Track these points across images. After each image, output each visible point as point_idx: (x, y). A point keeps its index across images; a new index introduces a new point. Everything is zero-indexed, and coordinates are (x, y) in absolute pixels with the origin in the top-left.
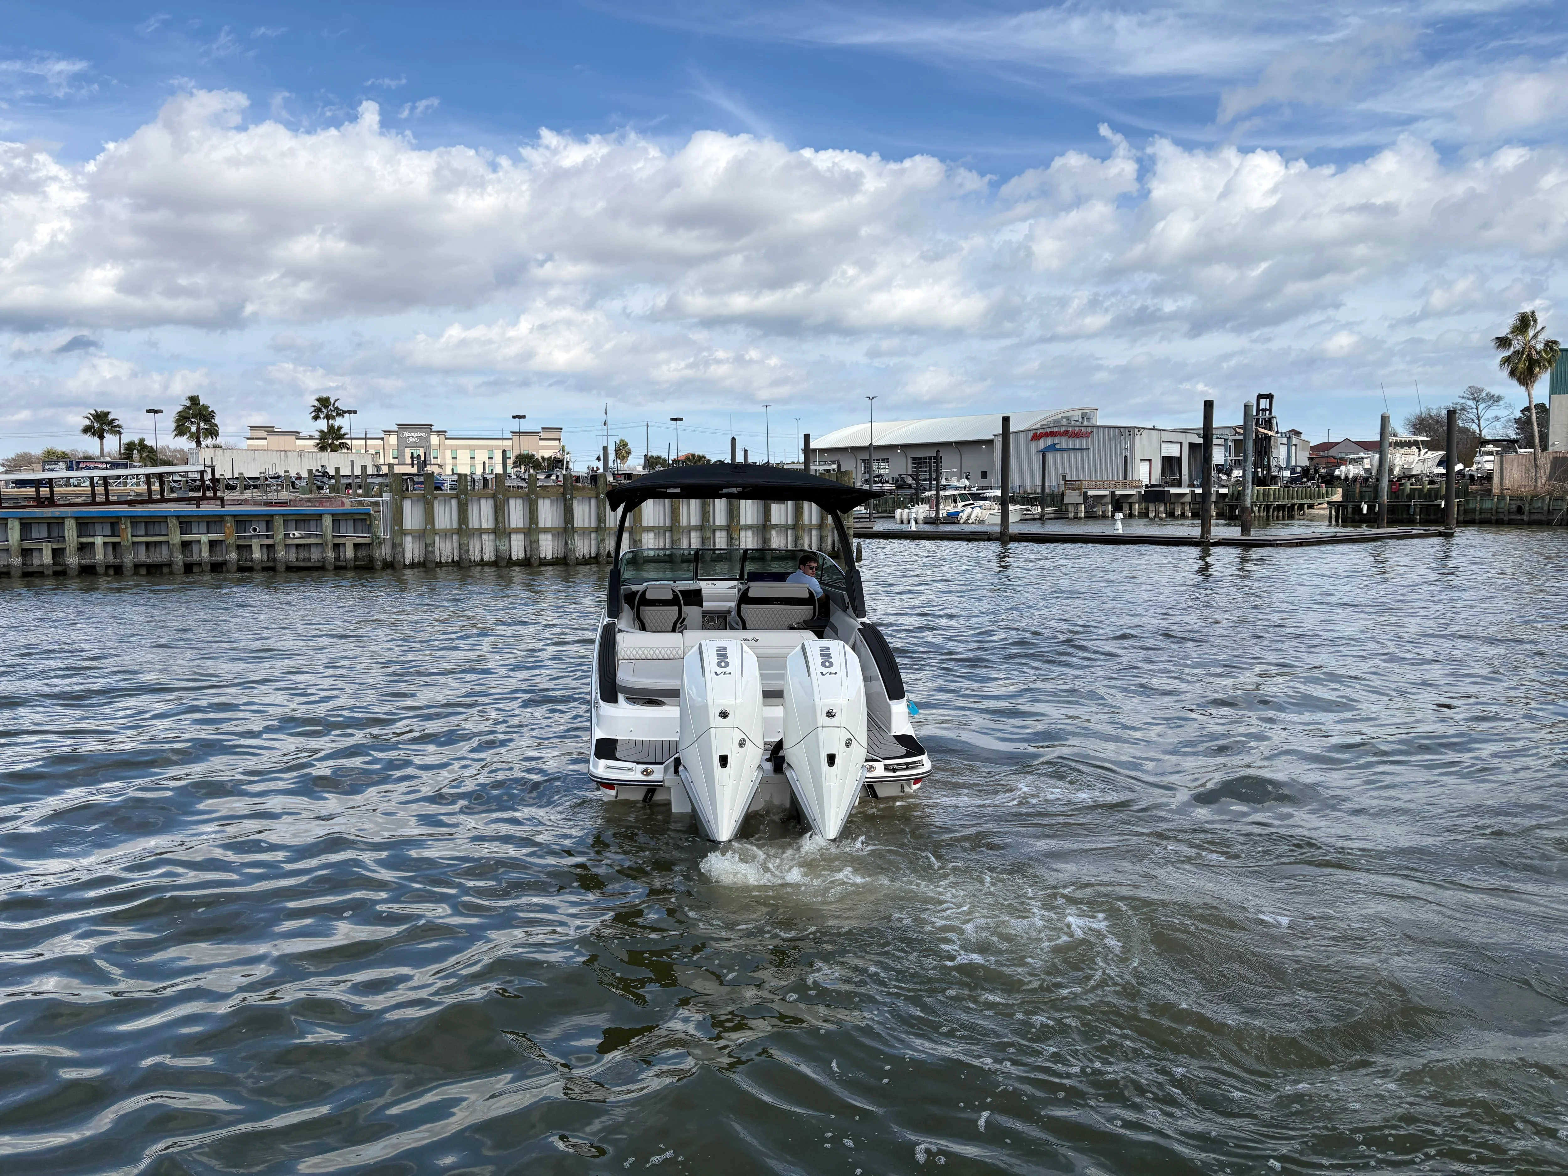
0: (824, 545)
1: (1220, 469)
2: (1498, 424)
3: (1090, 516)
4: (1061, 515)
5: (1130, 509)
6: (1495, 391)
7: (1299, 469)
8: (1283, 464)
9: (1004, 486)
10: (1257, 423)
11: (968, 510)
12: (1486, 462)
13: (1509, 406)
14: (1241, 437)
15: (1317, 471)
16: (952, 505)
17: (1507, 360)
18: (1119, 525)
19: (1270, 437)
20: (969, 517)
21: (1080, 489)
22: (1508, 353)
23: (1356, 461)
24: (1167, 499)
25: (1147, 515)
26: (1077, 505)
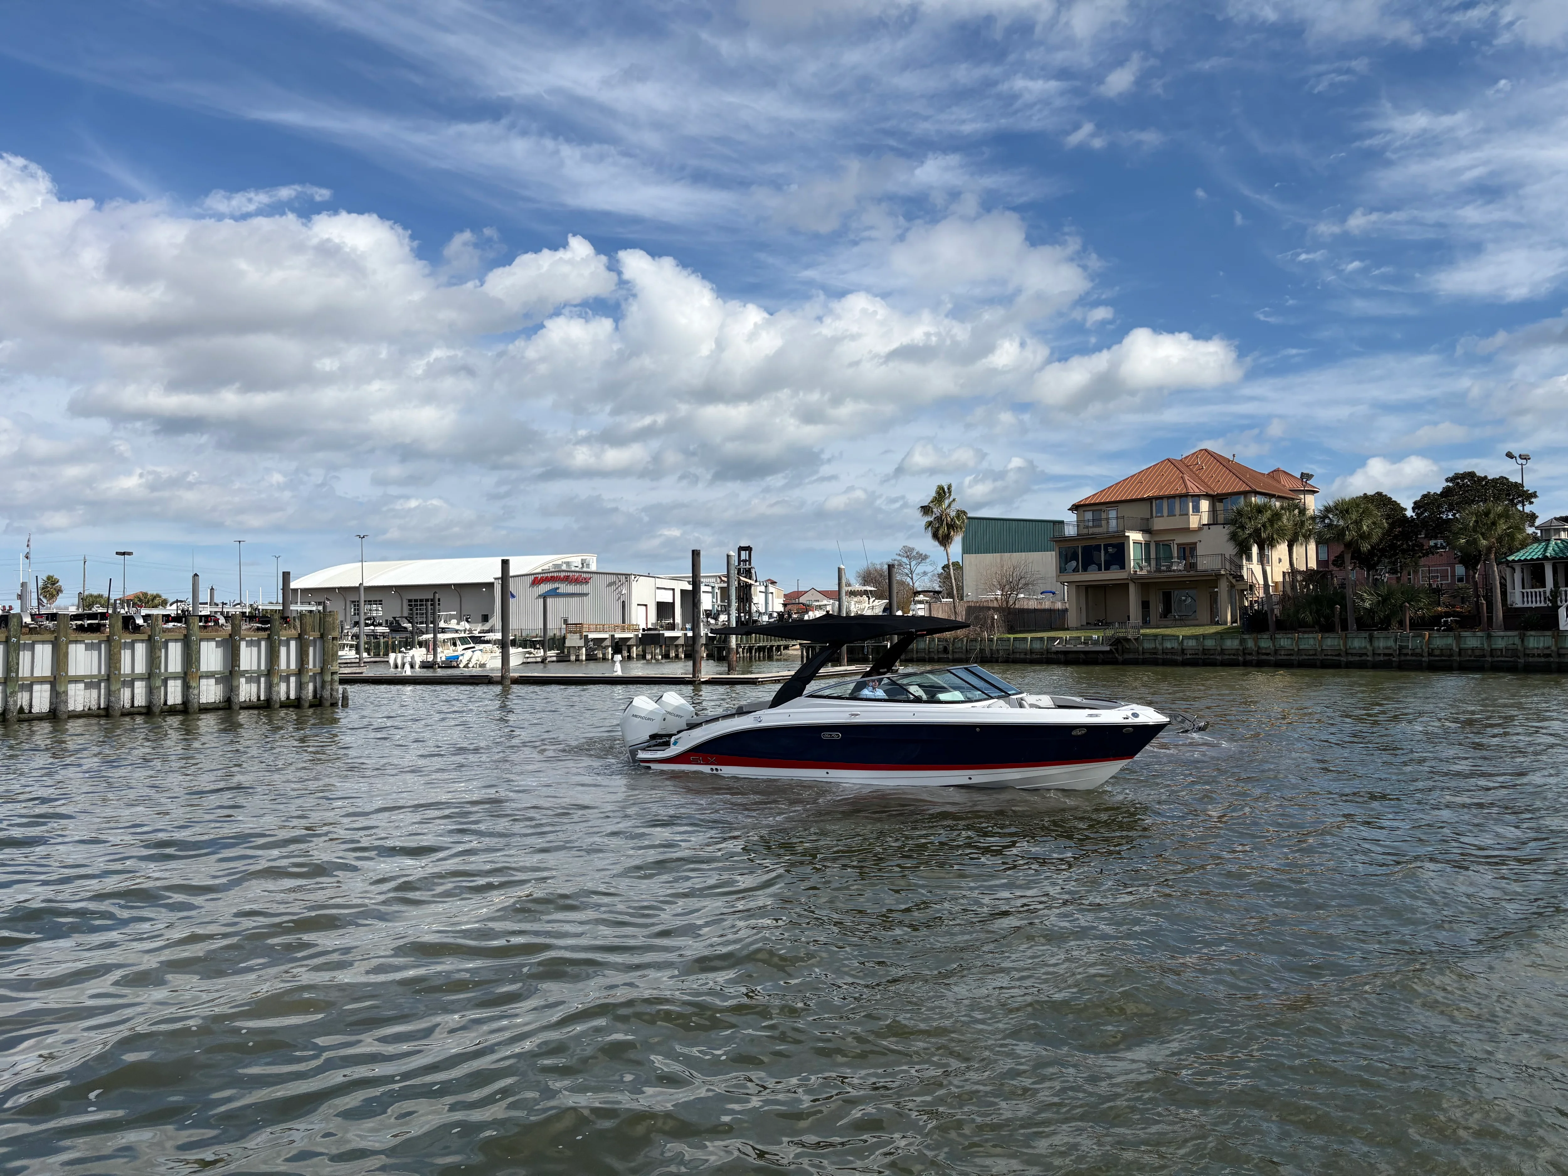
0: (304, 692)
1: (708, 614)
2: (926, 578)
3: (591, 658)
4: (563, 659)
5: (629, 651)
6: (923, 551)
7: (775, 615)
8: (762, 609)
9: (505, 629)
10: (739, 573)
11: (469, 653)
12: (920, 610)
13: (933, 563)
14: (725, 585)
15: (790, 616)
16: (452, 648)
17: (930, 524)
18: (618, 666)
19: (751, 585)
20: (469, 660)
21: (581, 632)
22: (930, 519)
23: (820, 607)
24: (662, 641)
25: (644, 657)
26: (580, 648)
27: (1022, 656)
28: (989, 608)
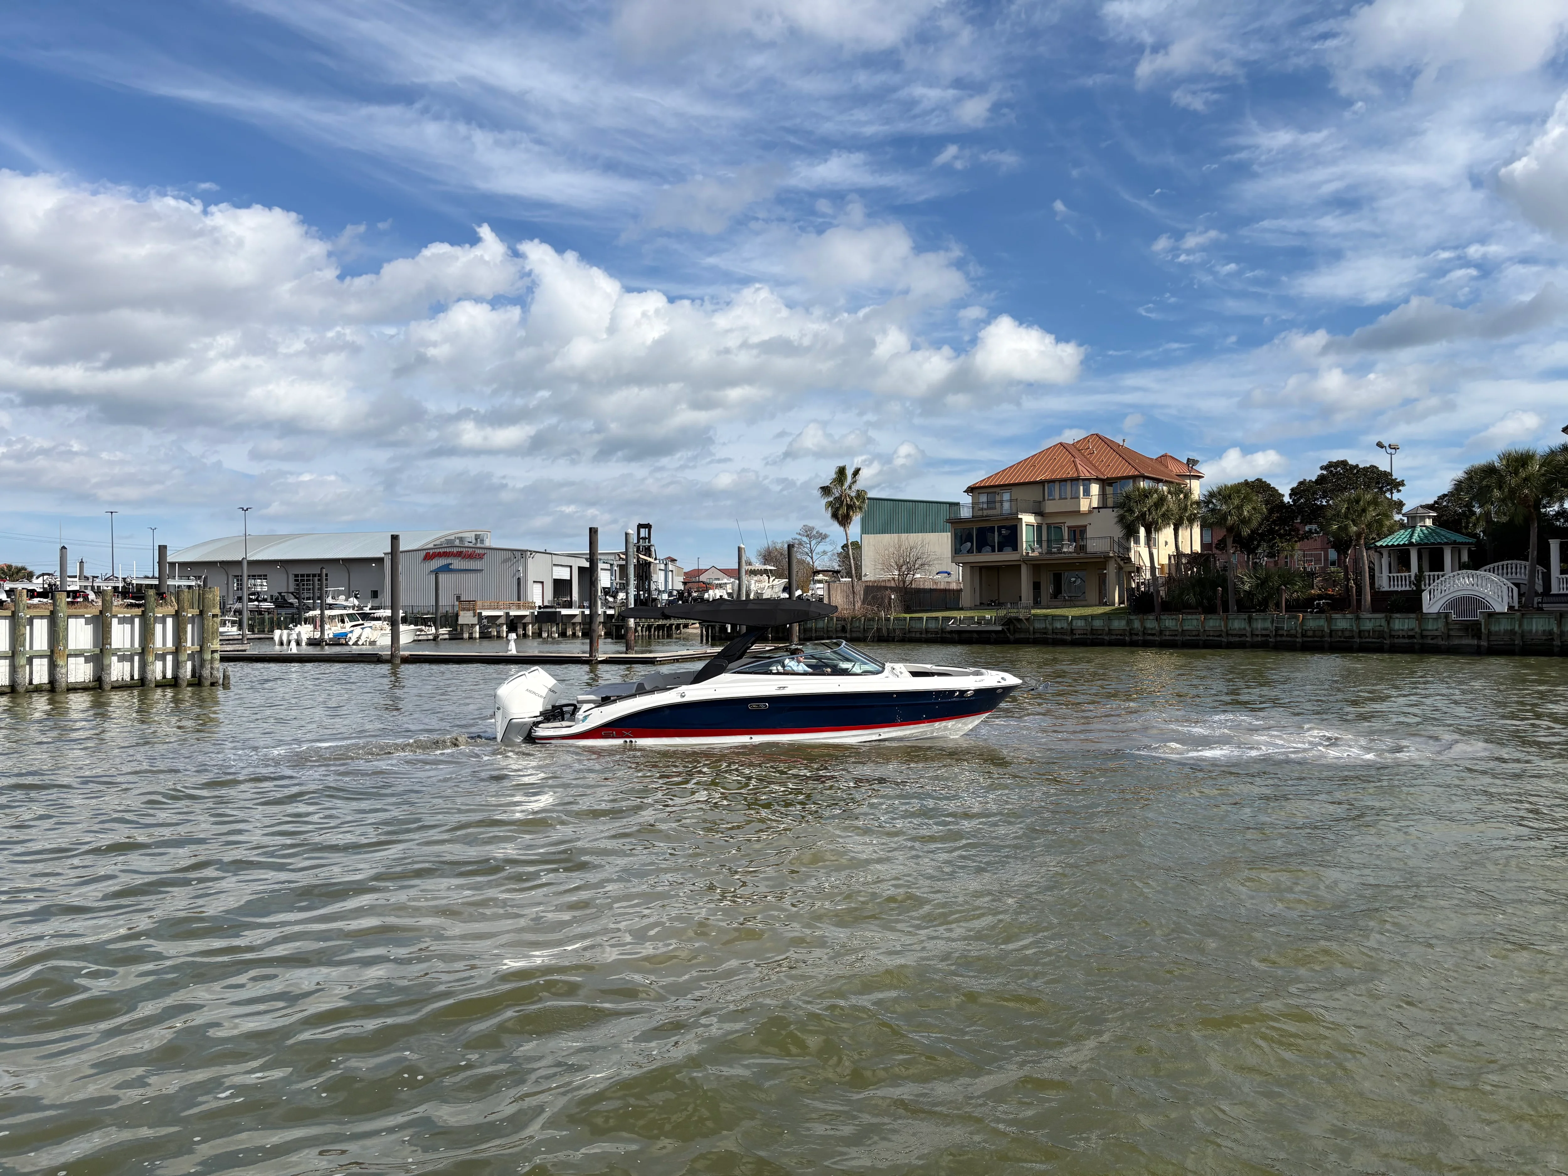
0: (182, 671)
1: (606, 591)
2: (826, 558)
3: (485, 636)
4: (456, 636)
5: (524, 629)
6: (823, 531)
7: (675, 593)
8: (662, 588)
9: (395, 606)
10: (638, 551)
11: (358, 630)
12: (819, 590)
13: (832, 543)
14: (624, 563)
15: (690, 594)
16: (340, 625)
17: (830, 504)
19: (650, 563)
20: (359, 638)
21: (474, 610)
22: (831, 499)
23: (720, 586)
24: (558, 619)
25: (540, 635)
26: (473, 626)
27: (918, 635)
28: (886, 588)
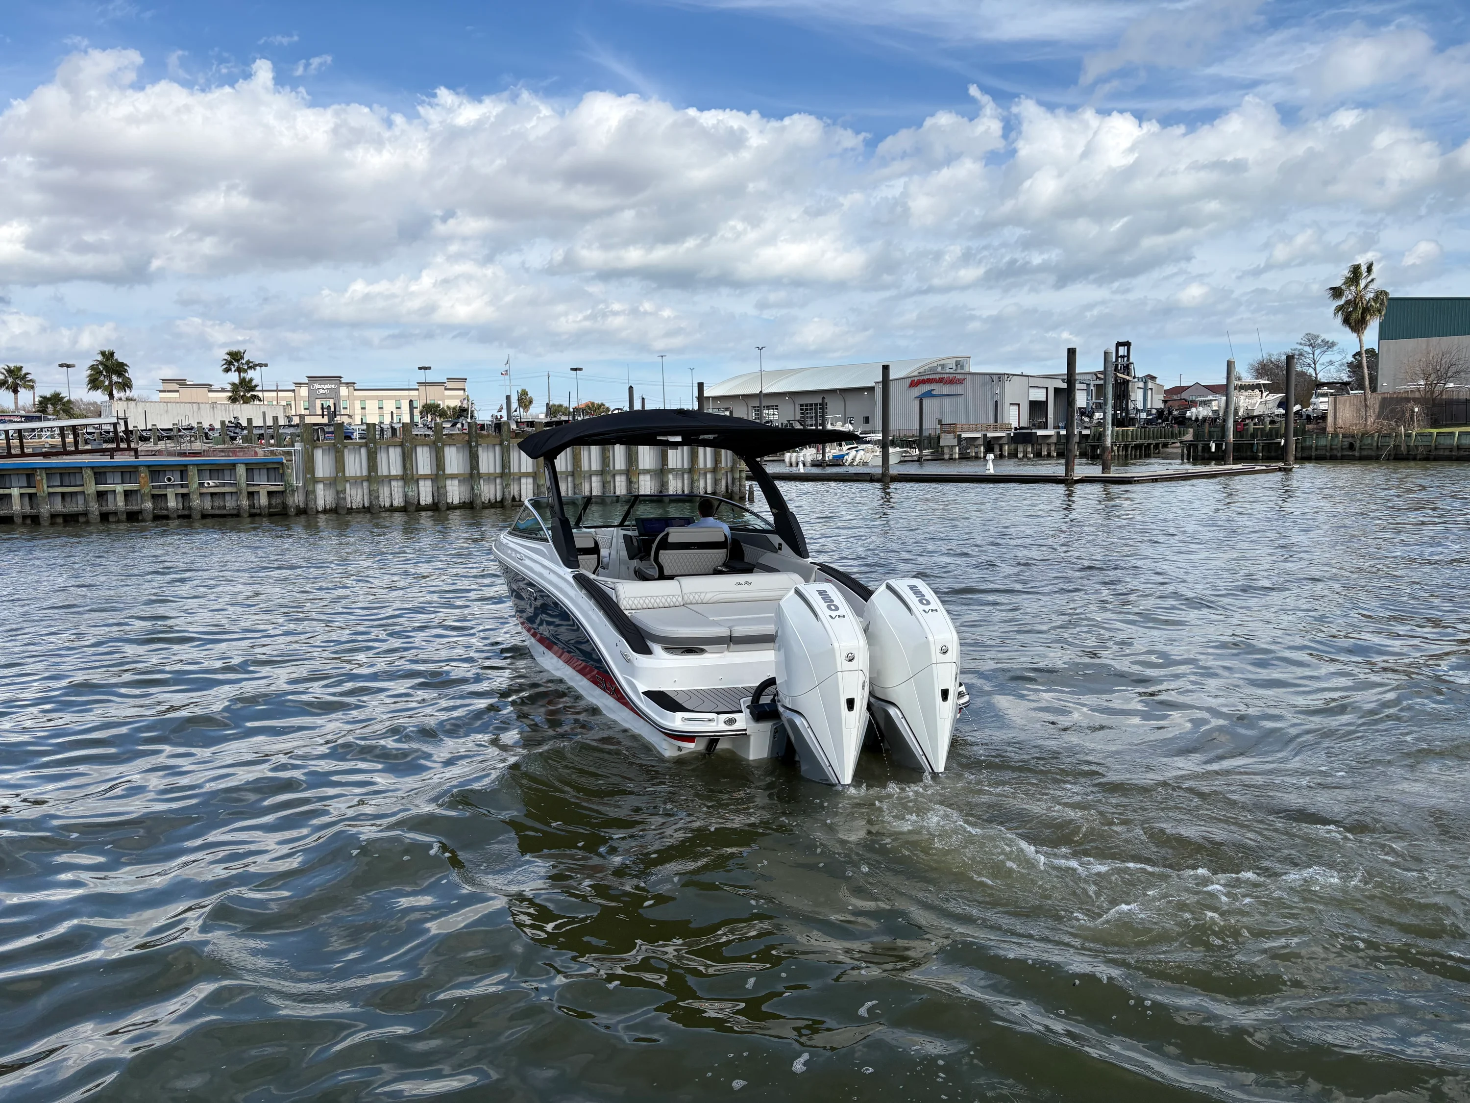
0: (719, 487)
1: (1083, 412)
2: (1332, 368)
3: (964, 457)
4: (938, 456)
5: (1001, 450)
6: (1329, 338)
7: (1154, 411)
8: (1140, 406)
9: (885, 430)
10: (1116, 369)
11: (853, 452)
12: (1322, 403)
13: (1342, 351)
14: (1102, 382)
15: (1170, 413)
16: (838, 448)
17: (1340, 308)
18: (990, 465)
19: (1128, 381)
20: (854, 459)
21: (954, 432)
22: (1342, 302)
23: (1205, 403)
24: (1034, 439)
25: (1016, 456)
26: (952, 447)
27: (1447, 453)
28: (1408, 400)
